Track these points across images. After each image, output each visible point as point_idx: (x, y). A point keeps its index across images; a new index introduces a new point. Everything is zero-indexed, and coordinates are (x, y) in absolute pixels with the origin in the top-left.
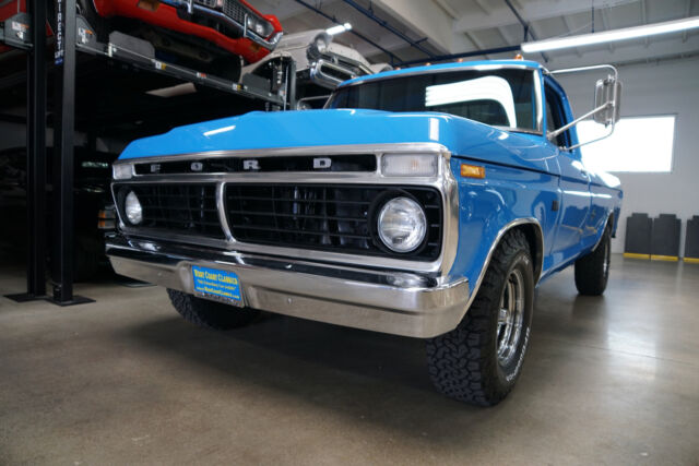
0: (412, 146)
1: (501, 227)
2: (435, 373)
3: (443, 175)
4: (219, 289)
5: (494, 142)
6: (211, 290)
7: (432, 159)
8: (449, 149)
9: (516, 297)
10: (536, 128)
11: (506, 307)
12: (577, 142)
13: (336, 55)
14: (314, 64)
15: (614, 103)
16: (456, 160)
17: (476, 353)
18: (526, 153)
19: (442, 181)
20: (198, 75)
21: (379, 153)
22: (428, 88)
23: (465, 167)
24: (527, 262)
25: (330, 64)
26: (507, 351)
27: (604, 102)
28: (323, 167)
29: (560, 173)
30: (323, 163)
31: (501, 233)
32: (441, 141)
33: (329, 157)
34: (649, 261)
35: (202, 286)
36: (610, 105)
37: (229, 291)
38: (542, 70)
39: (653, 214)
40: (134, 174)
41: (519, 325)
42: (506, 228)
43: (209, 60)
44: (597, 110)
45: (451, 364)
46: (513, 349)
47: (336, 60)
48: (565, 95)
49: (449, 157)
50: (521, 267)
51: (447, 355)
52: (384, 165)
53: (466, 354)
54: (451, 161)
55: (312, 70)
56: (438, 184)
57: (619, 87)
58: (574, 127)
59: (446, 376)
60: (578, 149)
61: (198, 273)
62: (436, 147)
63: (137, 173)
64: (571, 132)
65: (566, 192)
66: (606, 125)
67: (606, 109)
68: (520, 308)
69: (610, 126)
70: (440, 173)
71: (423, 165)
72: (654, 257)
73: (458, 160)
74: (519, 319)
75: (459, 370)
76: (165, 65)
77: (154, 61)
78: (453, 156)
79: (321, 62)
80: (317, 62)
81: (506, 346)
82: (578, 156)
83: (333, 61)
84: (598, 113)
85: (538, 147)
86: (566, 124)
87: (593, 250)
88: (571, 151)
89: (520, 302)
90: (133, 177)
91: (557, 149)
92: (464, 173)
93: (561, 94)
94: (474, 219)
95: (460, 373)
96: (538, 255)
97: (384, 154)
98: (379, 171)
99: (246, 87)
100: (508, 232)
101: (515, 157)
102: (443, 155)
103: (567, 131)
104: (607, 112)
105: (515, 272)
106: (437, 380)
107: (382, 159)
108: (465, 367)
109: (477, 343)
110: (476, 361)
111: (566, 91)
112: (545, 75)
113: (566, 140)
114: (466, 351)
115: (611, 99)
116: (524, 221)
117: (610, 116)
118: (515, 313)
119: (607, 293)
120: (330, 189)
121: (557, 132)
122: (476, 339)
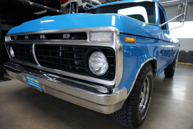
0: (102, 29)
1: (142, 63)
2: (115, 118)
3: (116, 42)
4: (34, 84)
5: (140, 28)
6: (32, 84)
7: (110, 34)
8: (119, 30)
9: (147, 86)
10: (155, 23)
11: (143, 91)
12: (168, 29)
13: (91, 1)
14: (84, 4)
15: (185, 14)
16: (122, 35)
17: (130, 113)
18: (151, 32)
19: (116, 45)
20: (45, 7)
21: (88, 31)
22: (118, 10)
23: (127, 38)
24: (151, 74)
25: (89, 4)
26: (142, 107)
27: (181, 14)
28: (67, 38)
29: (164, 39)
30: (66, 36)
31: (142, 65)
32: (115, 26)
33: (69, 33)
34: (185, 65)
35: (30, 82)
36: (183, 14)
37: (37, 85)
38: (158, 2)
39: (187, 51)
40: (10, 40)
41: (147, 97)
42: (144, 63)
43: (50, 2)
44: (178, 16)
45: (120, 116)
46: (144, 107)
47: (91, 3)
48: (165, 12)
49: (118, 33)
50: (149, 76)
51: (119, 113)
52: (90, 37)
53: (126, 113)
54: (119, 35)
55: (83, 6)
56: (113, 47)
57: (187, 8)
58: (167, 23)
59: (119, 119)
60: (168, 31)
61: (28, 78)
62: (113, 29)
63: (11, 40)
64: (166, 25)
65: (165, 46)
66: (181, 22)
67: (181, 16)
68: (148, 91)
69: (182, 23)
70: (114, 41)
71: (107, 37)
72: (186, 64)
73: (123, 35)
74: (147, 95)
75: (123, 119)
76: (33, 3)
77: (29, 2)
78: (120, 33)
79: (86, 3)
80: (85, 3)
81: (142, 105)
82: (168, 33)
83: (90, 3)
84: (178, 18)
85: (156, 30)
86: (165, 22)
87: (171, 64)
88: (166, 32)
89: (148, 89)
90: (10, 41)
91: (162, 30)
92: (126, 41)
93: (164, 11)
94: (132, 55)
95: (124, 119)
96: (155, 70)
97: (90, 32)
98: (88, 40)
99: (61, 11)
100: (145, 64)
101: (147, 33)
102: (116, 32)
103: (165, 25)
104: (182, 18)
105: (147, 78)
106: (115, 120)
107: (89, 34)
108: (126, 118)
109: (130, 110)
110: (130, 116)
111: (165, 11)
112: (159, 4)
113: (165, 28)
114: (126, 112)
115: (184, 12)
116: (151, 59)
117: (183, 18)
118: (146, 93)
119: (174, 77)
120: (70, 47)
121: (163, 24)
122: (130, 108)
